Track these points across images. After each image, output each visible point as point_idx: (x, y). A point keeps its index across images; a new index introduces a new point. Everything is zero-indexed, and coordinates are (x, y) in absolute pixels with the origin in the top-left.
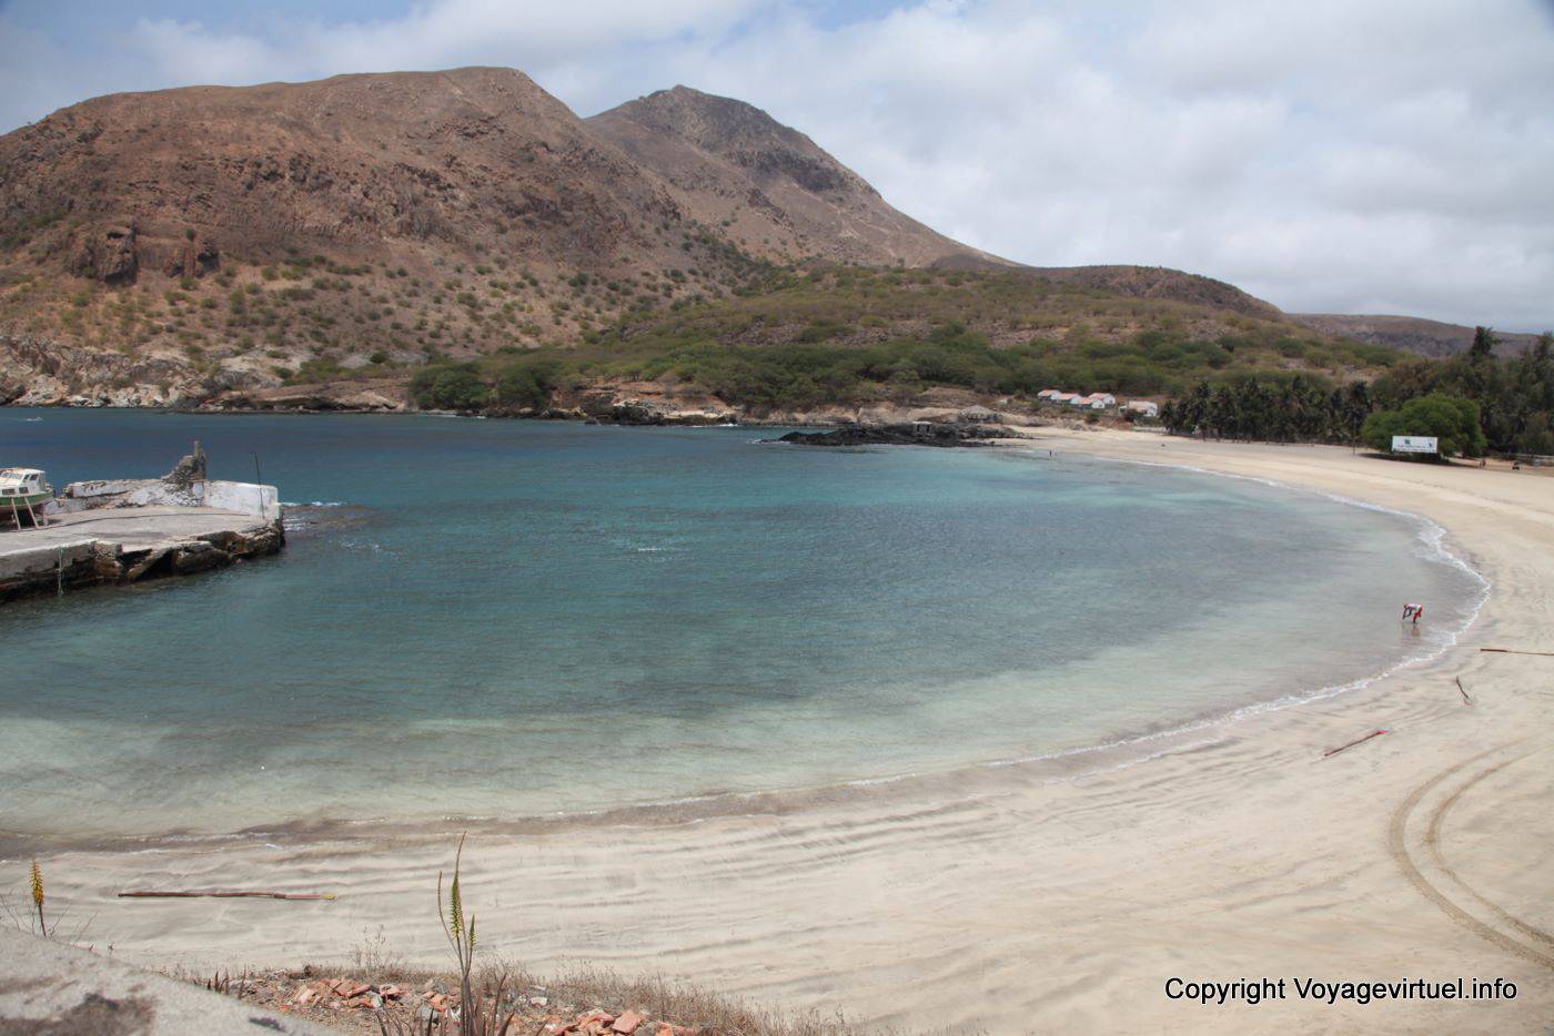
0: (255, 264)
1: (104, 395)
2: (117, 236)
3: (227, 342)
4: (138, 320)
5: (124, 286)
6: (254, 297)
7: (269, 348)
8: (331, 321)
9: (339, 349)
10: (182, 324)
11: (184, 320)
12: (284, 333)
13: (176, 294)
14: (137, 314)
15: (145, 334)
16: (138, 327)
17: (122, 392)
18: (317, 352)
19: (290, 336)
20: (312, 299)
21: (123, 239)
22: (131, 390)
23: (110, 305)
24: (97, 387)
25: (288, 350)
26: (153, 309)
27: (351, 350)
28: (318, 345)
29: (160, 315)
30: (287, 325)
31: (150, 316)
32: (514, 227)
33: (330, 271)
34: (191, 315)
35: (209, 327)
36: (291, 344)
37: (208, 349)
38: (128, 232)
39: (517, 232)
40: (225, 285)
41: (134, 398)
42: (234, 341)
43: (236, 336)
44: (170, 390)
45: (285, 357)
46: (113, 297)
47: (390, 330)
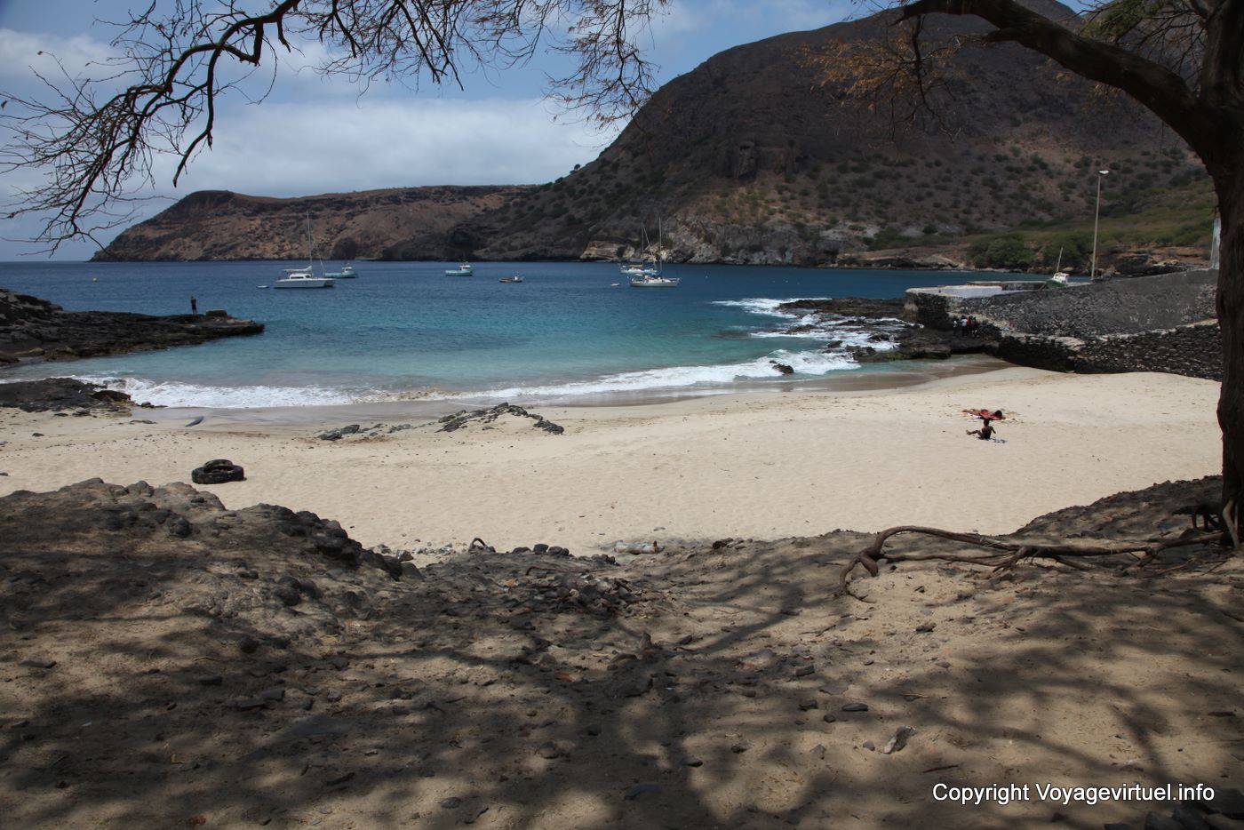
0: (832, 161)
1: (745, 257)
2: (746, 148)
3: (819, 219)
4: (760, 205)
5: (750, 182)
6: (834, 186)
7: (850, 223)
8: (888, 203)
9: (898, 224)
10: (789, 208)
11: (790, 204)
12: (857, 212)
13: (783, 187)
14: (759, 201)
15: (766, 215)
16: (761, 210)
17: (756, 255)
18: (882, 225)
19: (861, 215)
20: (873, 186)
21: (749, 150)
22: (762, 253)
23: (742, 195)
24: (742, 251)
25: (862, 224)
26: (769, 197)
27: (907, 224)
28: (882, 221)
29: (773, 201)
30: (858, 206)
31: (767, 202)
32: (1026, 120)
33: (885, 164)
34: (792, 201)
35: (806, 209)
36: (864, 220)
37: (808, 224)
38: (752, 144)
39: (1029, 124)
40: (814, 178)
41: (764, 258)
42: (824, 219)
43: (824, 215)
44: (786, 253)
45: (862, 229)
46: (743, 190)
47: (932, 209)
